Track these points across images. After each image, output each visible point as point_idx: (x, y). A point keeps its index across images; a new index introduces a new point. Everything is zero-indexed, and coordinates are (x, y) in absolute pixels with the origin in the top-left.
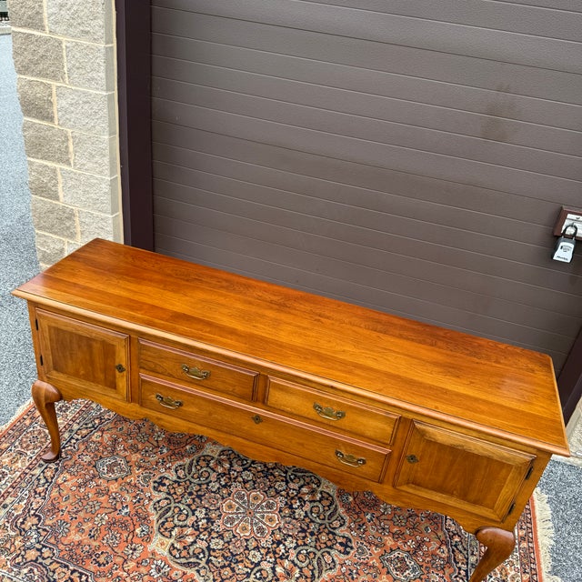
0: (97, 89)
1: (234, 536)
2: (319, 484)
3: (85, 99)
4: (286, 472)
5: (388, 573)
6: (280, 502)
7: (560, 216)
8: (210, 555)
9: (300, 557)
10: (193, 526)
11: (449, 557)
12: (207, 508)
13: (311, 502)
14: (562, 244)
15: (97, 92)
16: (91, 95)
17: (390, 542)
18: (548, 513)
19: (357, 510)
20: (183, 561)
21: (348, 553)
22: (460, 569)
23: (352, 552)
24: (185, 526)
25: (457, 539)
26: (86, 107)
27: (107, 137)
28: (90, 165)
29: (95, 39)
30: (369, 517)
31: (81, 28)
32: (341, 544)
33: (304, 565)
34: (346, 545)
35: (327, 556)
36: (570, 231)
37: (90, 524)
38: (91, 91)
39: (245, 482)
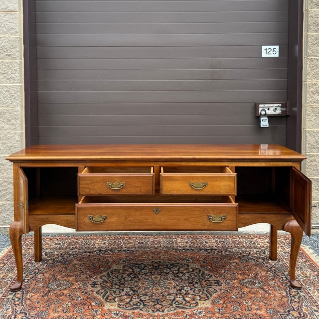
0: (14, 83)
1: (153, 293)
2: (188, 266)
3: (6, 90)
4: (167, 266)
5: (247, 287)
6: (170, 276)
7: (256, 107)
8: (144, 303)
9: (196, 292)
10: (126, 295)
11: (274, 275)
12: (130, 287)
13: (188, 273)
14: (262, 119)
15: (14, 84)
16: (10, 87)
17: (240, 277)
18: (312, 251)
19: (215, 270)
20: (130, 308)
21: (221, 285)
22: (282, 278)
23: (223, 284)
24: (122, 296)
25: (273, 269)
26: (7, 93)
27: (19, 108)
28: (7, 126)
29: (14, 58)
30: (223, 271)
31: (6, 54)
32: (215, 283)
33: (200, 294)
34: (218, 283)
35: (210, 289)
36: (263, 113)
37: (61, 308)
38: (10, 85)
39: (146, 274)
